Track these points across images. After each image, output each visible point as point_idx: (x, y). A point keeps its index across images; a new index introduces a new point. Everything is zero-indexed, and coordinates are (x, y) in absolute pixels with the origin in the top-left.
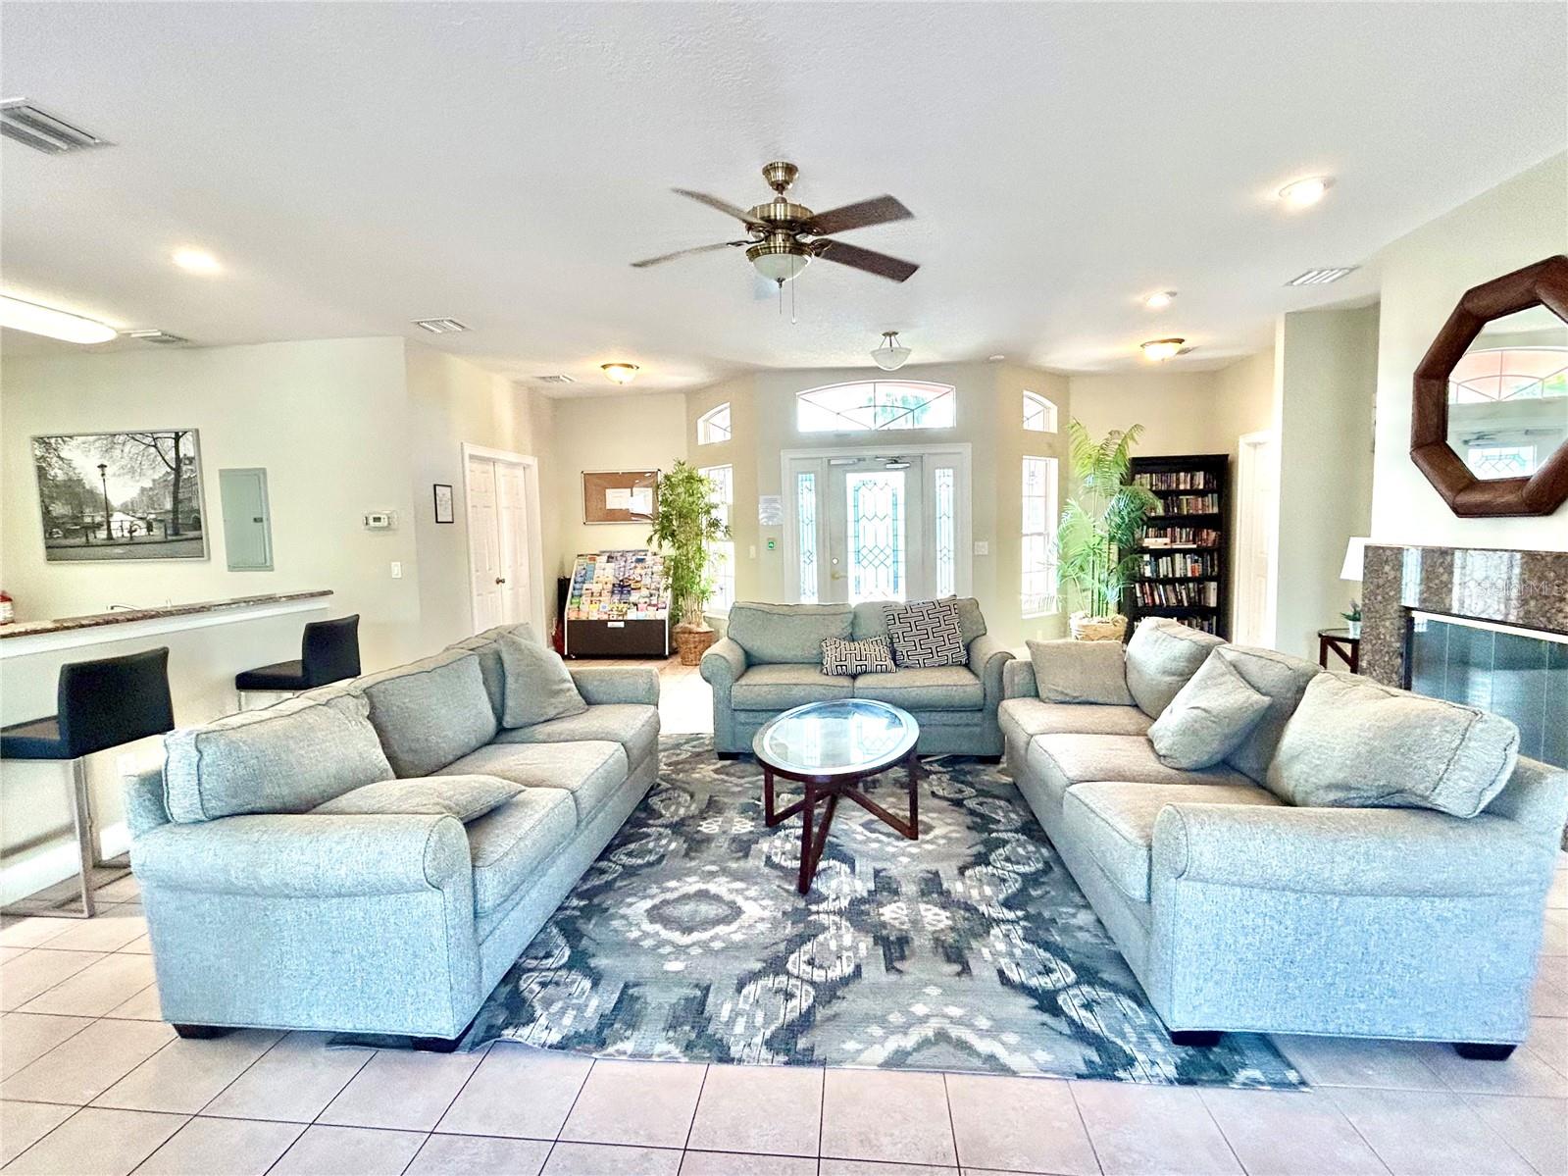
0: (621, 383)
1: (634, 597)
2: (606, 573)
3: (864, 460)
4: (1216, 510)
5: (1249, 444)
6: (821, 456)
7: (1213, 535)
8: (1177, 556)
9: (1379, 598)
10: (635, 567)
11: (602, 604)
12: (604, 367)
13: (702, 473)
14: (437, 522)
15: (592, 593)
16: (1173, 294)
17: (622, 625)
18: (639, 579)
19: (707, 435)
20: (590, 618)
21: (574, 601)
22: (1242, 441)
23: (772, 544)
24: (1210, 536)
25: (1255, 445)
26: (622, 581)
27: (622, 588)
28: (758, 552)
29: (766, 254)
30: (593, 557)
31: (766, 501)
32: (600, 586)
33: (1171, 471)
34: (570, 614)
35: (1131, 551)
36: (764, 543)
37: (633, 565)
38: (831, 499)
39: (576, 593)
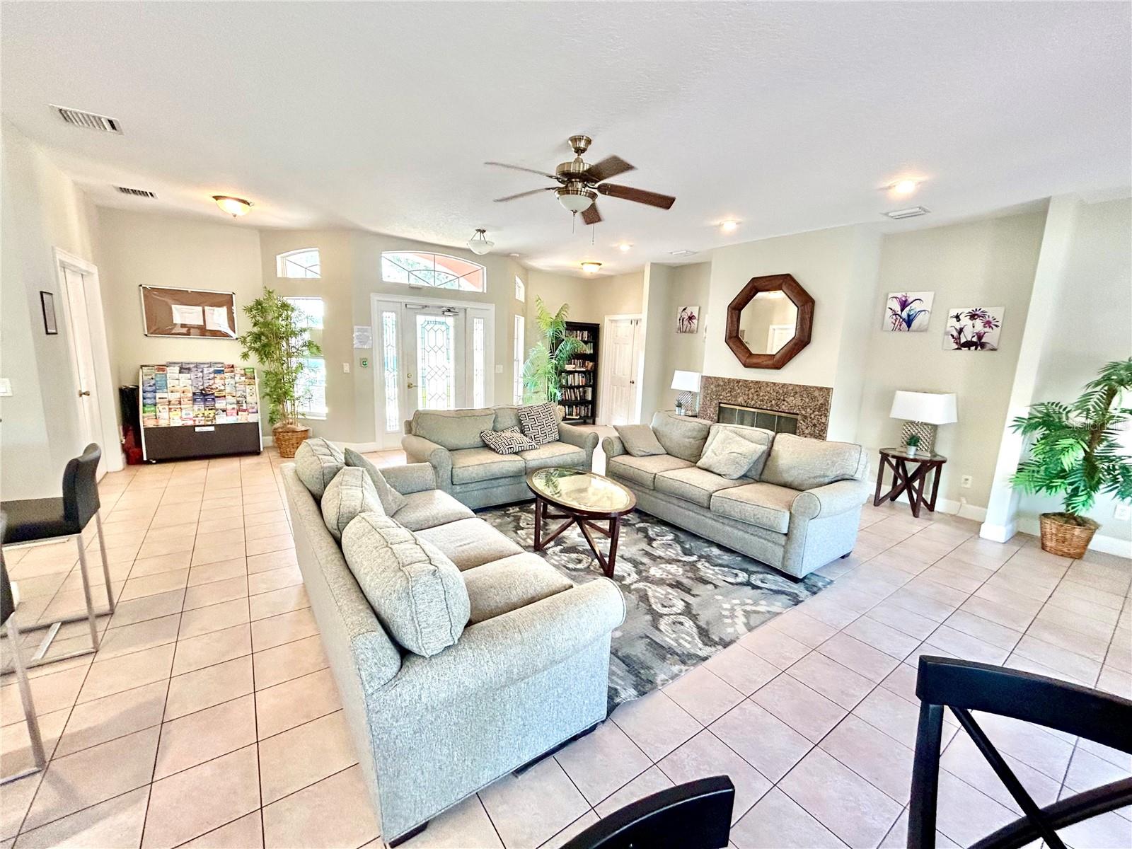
0: (235, 216)
1: (220, 404)
2: (181, 384)
3: (429, 307)
4: (592, 352)
5: (610, 320)
6: (400, 301)
7: (591, 364)
8: (576, 374)
9: (708, 399)
10: (214, 377)
11: (183, 411)
12: (217, 198)
13: (290, 301)
14: (47, 333)
15: (170, 402)
16: (631, 246)
17: (212, 429)
18: (222, 388)
19: (284, 270)
20: (172, 425)
21: (146, 409)
22: (607, 319)
23: (364, 363)
24: (590, 365)
25: (612, 321)
26: (203, 390)
27: (205, 396)
28: (352, 368)
29: (574, 194)
30: (162, 368)
31: (359, 330)
32: (177, 395)
33: (574, 330)
34: (147, 420)
35: (560, 371)
36: (357, 363)
37: (212, 376)
38: (406, 332)
39: (148, 401)
